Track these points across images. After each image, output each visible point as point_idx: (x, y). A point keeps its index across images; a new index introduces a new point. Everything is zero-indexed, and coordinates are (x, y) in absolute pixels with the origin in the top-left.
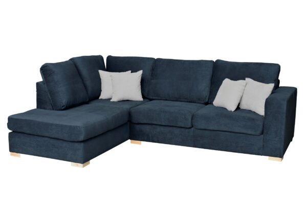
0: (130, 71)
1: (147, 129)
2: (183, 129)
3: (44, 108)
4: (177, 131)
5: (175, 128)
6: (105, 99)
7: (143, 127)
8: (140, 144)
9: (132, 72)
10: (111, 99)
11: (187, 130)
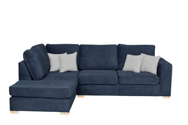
0: (66, 53)
1: (89, 87)
2: (112, 86)
3: (26, 80)
4: (109, 87)
5: (107, 85)
6: (54, 72)
7: (86, 86)
8: (84, 97)
9: (67, 54)
10: (60, 71)
11: (115, 86)
